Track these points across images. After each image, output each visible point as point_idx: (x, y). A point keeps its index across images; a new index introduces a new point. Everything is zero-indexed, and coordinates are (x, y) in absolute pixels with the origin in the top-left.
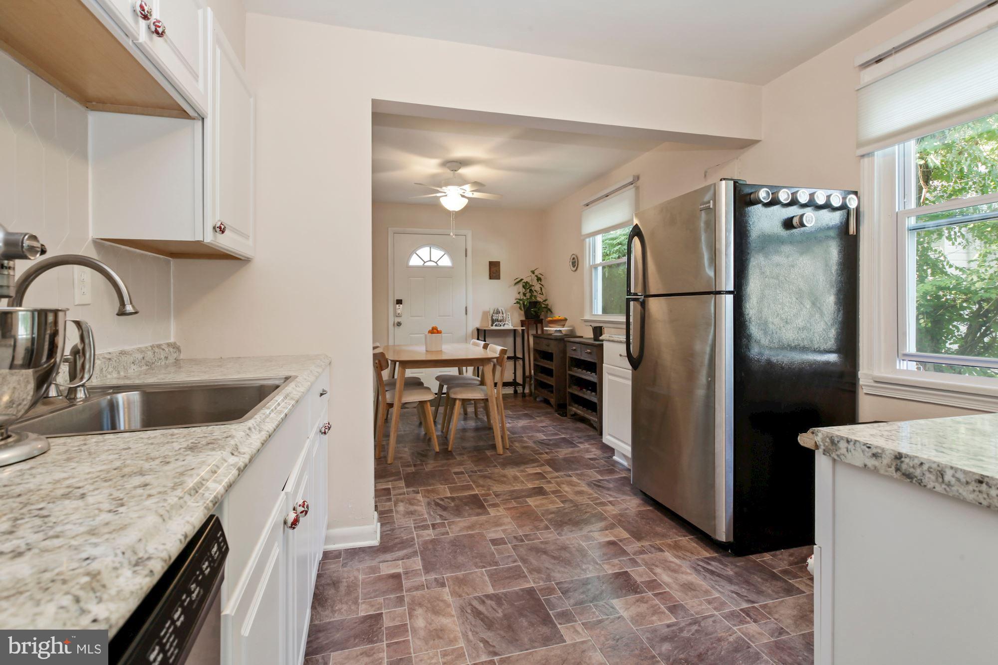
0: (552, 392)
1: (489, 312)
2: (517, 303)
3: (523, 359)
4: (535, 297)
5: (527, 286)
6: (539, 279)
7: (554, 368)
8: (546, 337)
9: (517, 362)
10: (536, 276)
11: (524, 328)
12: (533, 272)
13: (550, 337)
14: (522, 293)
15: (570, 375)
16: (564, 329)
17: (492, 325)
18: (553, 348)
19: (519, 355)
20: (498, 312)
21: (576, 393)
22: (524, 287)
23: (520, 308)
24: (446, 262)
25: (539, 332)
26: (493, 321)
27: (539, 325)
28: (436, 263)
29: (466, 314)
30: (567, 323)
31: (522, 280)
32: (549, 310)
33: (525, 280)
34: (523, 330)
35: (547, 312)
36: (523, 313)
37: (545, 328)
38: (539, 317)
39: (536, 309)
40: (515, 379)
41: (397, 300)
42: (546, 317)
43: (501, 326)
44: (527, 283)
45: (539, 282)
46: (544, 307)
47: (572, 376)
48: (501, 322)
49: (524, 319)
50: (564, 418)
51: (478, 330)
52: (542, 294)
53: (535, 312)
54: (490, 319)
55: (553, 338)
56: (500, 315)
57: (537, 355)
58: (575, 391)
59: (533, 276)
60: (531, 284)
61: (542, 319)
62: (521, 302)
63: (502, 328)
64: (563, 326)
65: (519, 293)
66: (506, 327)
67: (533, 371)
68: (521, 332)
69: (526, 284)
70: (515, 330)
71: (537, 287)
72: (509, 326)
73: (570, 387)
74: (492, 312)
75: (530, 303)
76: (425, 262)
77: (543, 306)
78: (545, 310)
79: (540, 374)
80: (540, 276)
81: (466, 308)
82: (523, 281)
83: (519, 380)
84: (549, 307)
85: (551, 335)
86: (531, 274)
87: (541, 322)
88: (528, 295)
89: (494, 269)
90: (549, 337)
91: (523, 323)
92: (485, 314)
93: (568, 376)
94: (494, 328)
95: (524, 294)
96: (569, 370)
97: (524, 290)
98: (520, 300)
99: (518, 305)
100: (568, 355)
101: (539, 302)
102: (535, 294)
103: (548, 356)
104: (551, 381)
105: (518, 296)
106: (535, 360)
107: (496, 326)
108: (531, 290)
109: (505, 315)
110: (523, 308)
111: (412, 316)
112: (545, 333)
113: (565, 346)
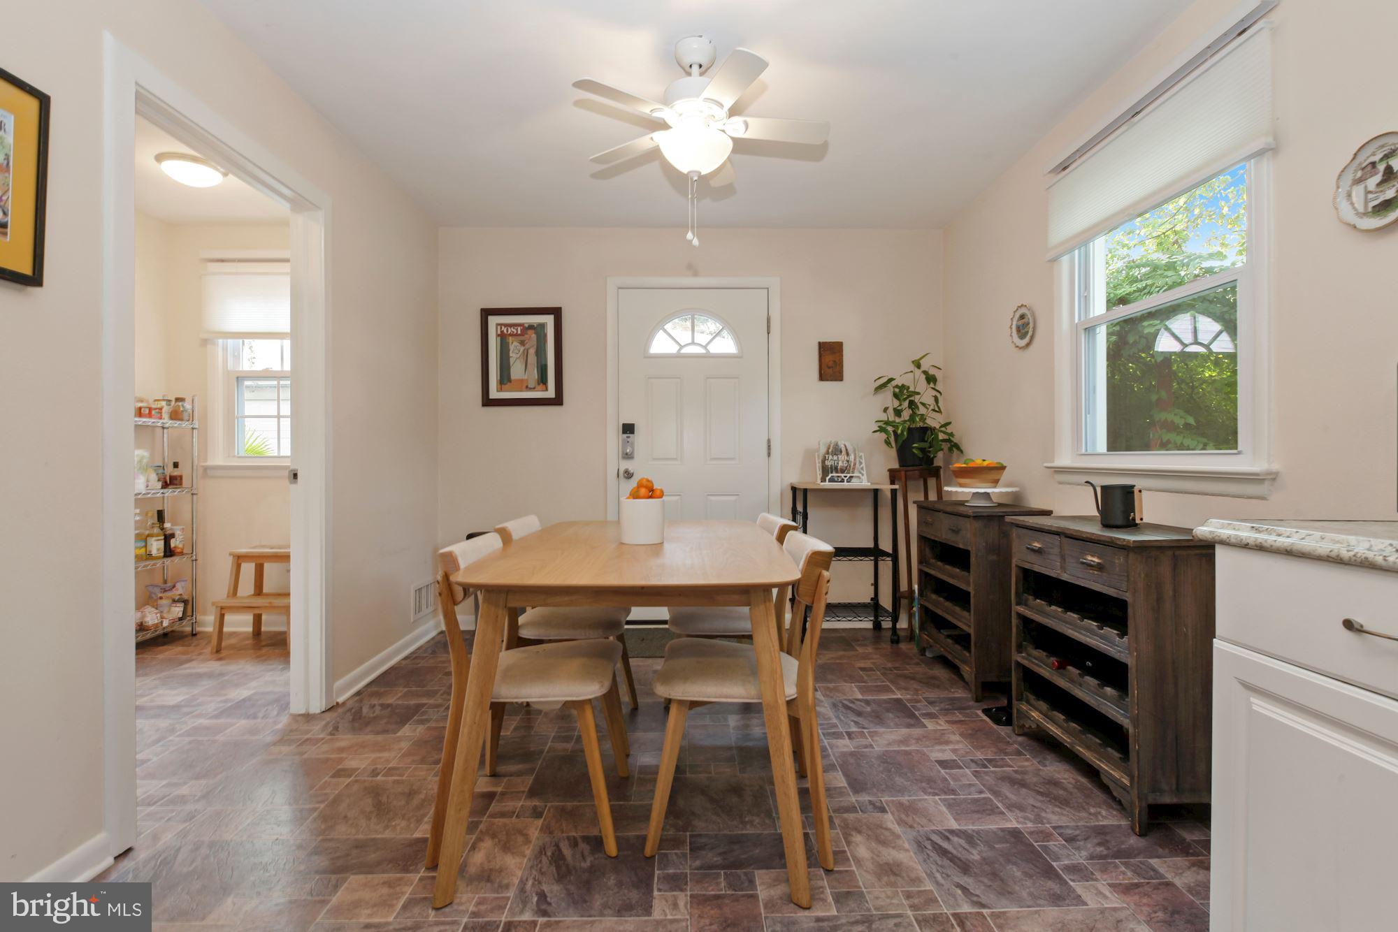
0: (968, 648)
1: (818, 450)
2: (881, 430)
3: (895, 557)
4: (923, 418)
5: (902, 393)
6: (931, 379)
7: (971, 590)
8: (949, 509)
9: (881, 564)
10: (925, 372)
11: (896, 487)
12: (918, 365)
13: (961, 509)
14: (891, 411)
15: (1020, 616)
16: (998, 491)
17: (823, 480)
18: (969, 538)
19: (886, 545)
20: (837, 451)
21: (1045, 672)
22: (896, 396)
23: (888, 443)
24: (726, 345)
25: (933, 497)
26: (825, 471)
27: (932, 482)
28: (705, 347)
29: (769, 455)
30: (1005, 477)
31: (891, 380)
32: (955, 447)
33: (898, 382)
34: (894, 492)
35: (950, 450)
36: (893, 452)
37: (946, 488)
38: (931, 461)
39: (923, 445)
40: (875, 598)
41: (624, 425)
42: (948, 462)
43: (842, 481)
44: (903, 387)
45: (932, 385)
46: (944, 441)
47: (1025, 621)
48: (843, 472)
49: (896, 466)
50: (1003, 731)
51: (794, 489)
52: (940, 411)
53: (922, 450)
54: (819, 465)
55: (970, 512)
56: (843, 457)
57: (928, 552)
58: (1044, 666)
59: (918, 372)
60: (912, 389)
61: (938, 468)
62: (890, 429)
63: (845, 485)
64: (996, 482)
65: (885, 410)
66: (855, 484)
67: (916, 587)
68: (889, 495)
69: (901, 391)
70: (876, 492)
71: (927, 396)
72: (862, 481)
73: (1020, 648)
74: (823, 450)
75: (910, 429)
76: (682, 347)
77: (941, 436)
78: (945, 446)
79: (934, 596)
80: (932, 372)
81: (769, 441)
82: (894, 383)
83: (886, 601)
84: (955, 440)
85: (962, 503)
86: (912, 367)
87: (936, 473)
88: (906, 414)
89: (829, 359)
90: (957, 511)
91: (893, 476)
92: (809, 454)
93: (1014, 621)
94: (827, 485)
95: (898, 413)
96: (1018, 604)
97: (896, 403)
98: (887, 423)
99: (884, 436)
100: (1014, 561)
101: (933, 430)
102: (922, 410)
103: (958, 557)
104: (966, 621)
105: (884, 417)
106: (920, 562)
107: (832, 480)
108: (912, 405)
109: (852, 457)
110: (893, 444)
111: (654, 459)
112: (945, 498)
113: (1005, 535)
